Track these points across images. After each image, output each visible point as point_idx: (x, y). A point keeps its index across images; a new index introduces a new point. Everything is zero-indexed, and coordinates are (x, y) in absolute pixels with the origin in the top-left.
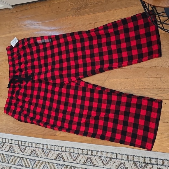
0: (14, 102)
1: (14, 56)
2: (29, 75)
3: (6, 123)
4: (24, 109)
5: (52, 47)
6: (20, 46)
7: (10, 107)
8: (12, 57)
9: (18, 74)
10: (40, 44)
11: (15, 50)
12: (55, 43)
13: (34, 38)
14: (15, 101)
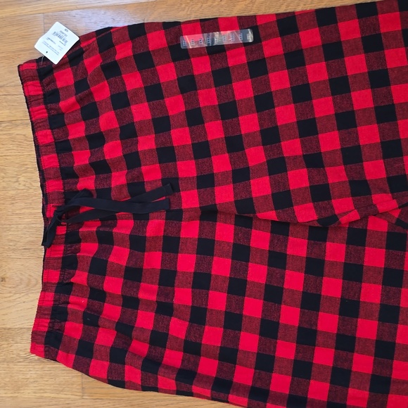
0: (80, 305)
1: (62, 104)
2: (148, 188)
3: (42, 398)
4: (134, 333)
5: (258, 68)
6: (92, 62)
7: (62, 329)
8: (48, 110)
9: (88, 182)
10: (198, 52)
11: (66, 81)
12: (273, 48)
13: (167, 25)
14: (84, 301)
